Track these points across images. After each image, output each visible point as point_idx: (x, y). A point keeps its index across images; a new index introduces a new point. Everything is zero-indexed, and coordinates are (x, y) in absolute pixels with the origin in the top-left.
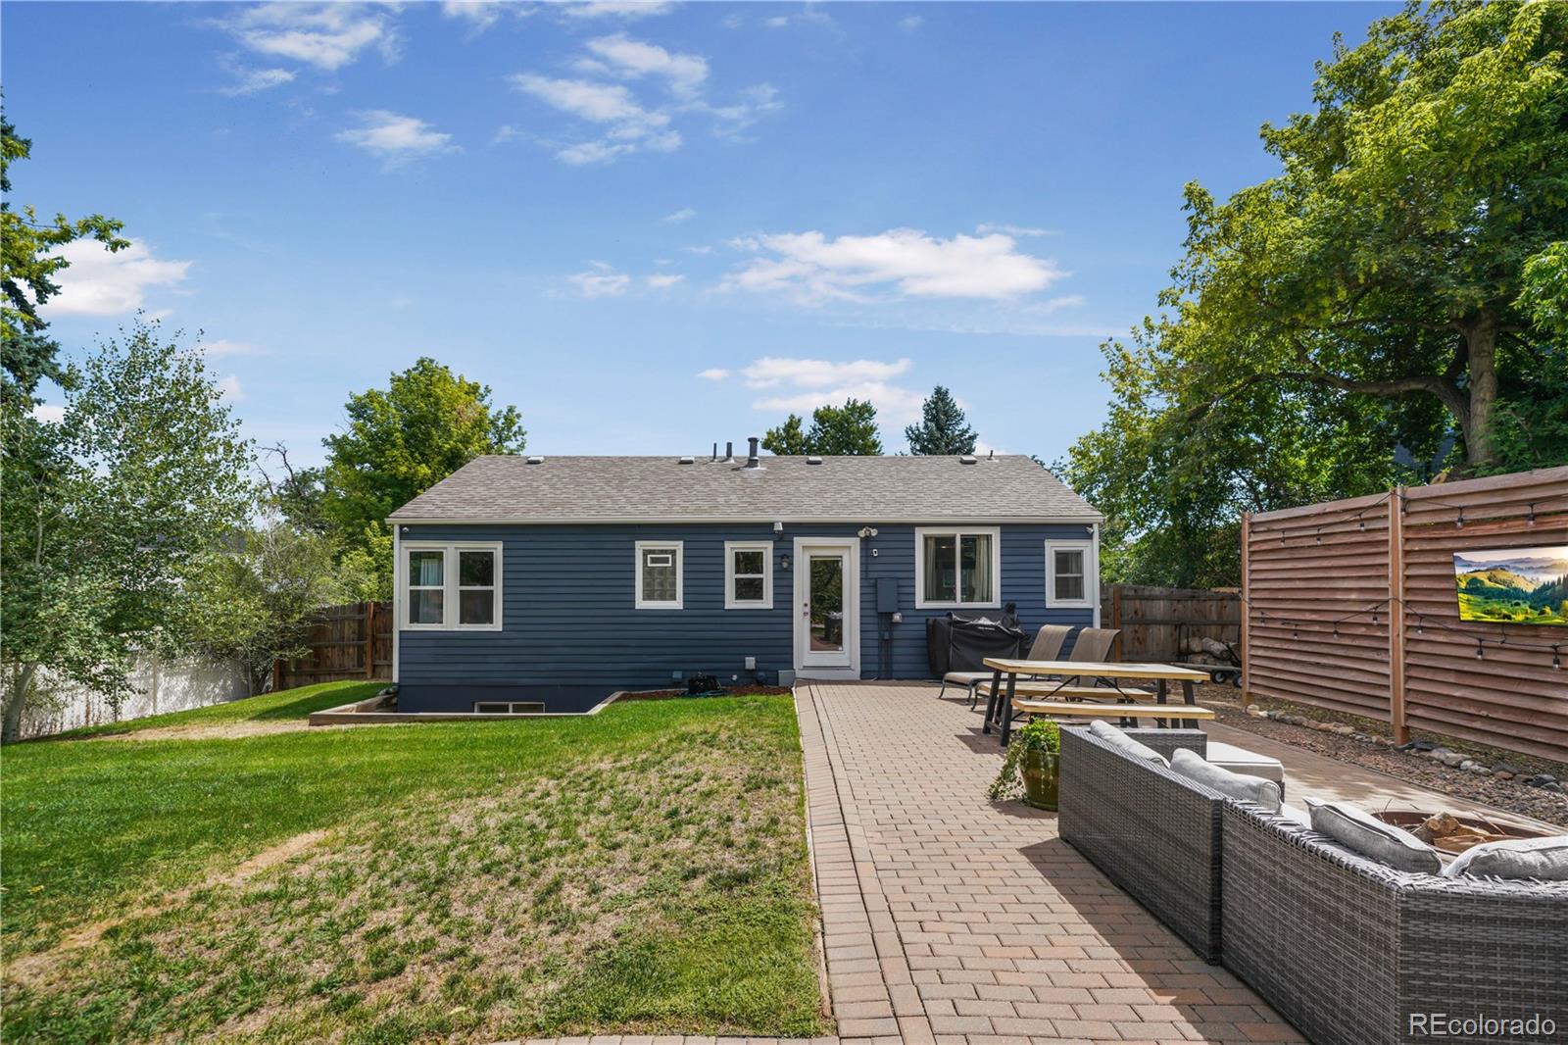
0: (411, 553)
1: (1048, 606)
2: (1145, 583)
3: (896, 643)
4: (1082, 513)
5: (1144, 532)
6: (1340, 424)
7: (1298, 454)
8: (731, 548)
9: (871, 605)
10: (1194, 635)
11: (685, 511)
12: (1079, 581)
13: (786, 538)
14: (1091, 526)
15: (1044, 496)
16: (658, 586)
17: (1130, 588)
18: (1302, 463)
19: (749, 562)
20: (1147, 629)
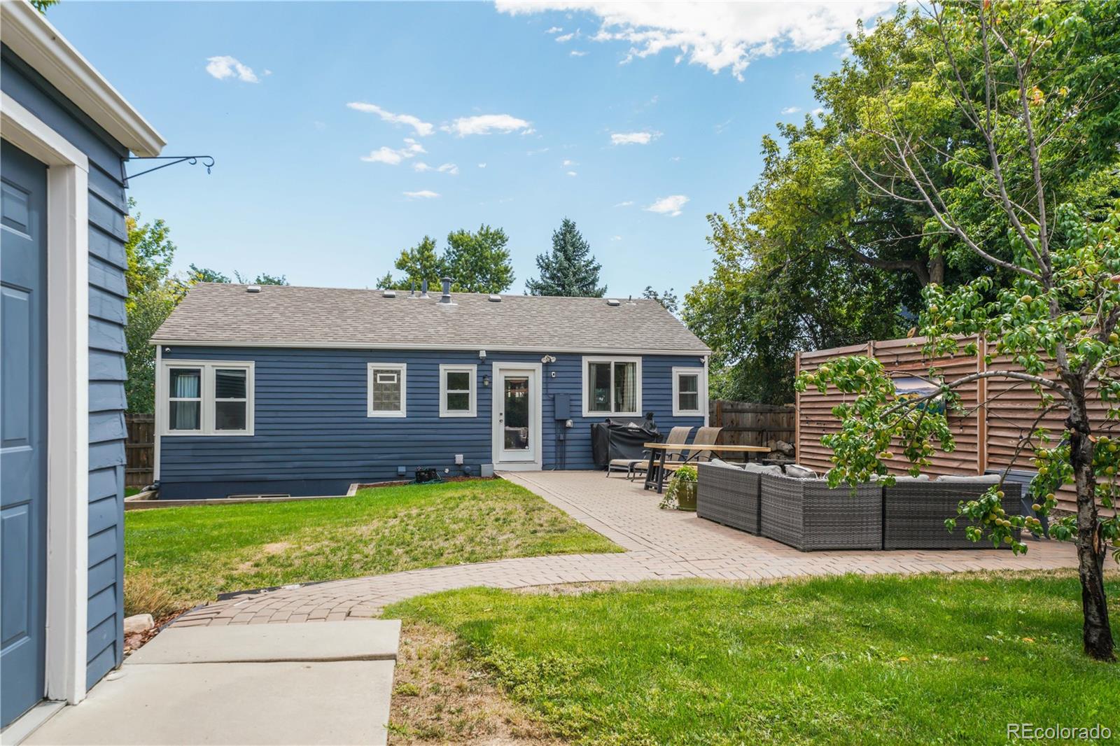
0: (171, 369)
1: (674, 415)
2: (739, 400)
3: (568, 443)
4: (697, 348)
5: (738, 361)
6: (866, 285)
7: (841, 305)
8: (444, 370)
9: (552, 414)
10: (771, 438)
11: (406, 340)
12: (694, 397)
13: (487, 362)
14: (703, 357)
15: (670, 334)
16: (387, 398)
17: (728, 404)
18: (844, 312)
19: (458, 381)
20: (740, 435)
